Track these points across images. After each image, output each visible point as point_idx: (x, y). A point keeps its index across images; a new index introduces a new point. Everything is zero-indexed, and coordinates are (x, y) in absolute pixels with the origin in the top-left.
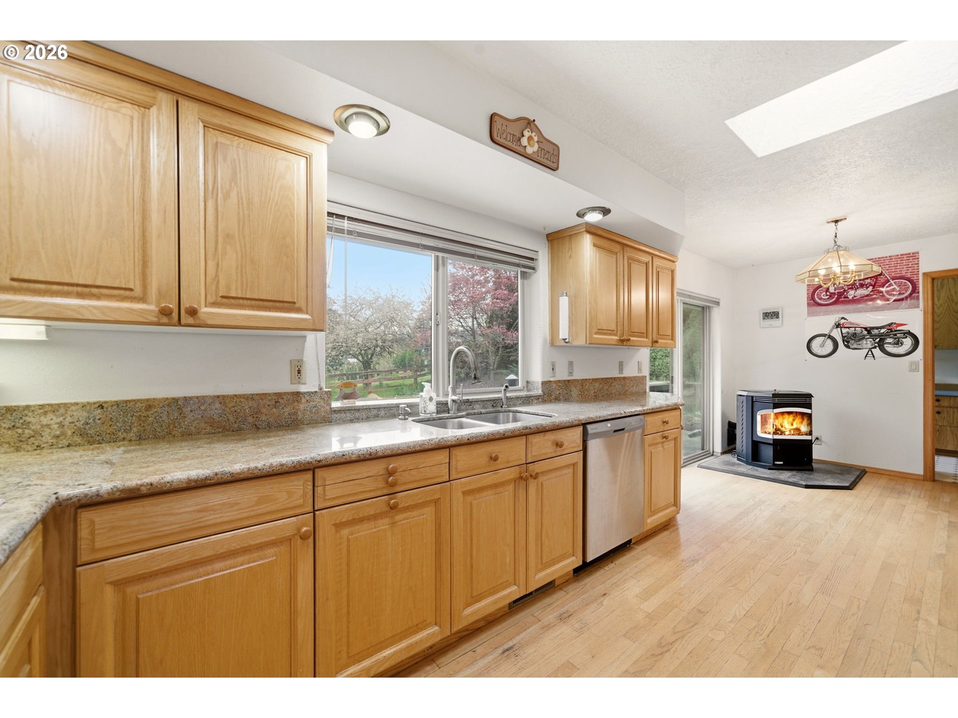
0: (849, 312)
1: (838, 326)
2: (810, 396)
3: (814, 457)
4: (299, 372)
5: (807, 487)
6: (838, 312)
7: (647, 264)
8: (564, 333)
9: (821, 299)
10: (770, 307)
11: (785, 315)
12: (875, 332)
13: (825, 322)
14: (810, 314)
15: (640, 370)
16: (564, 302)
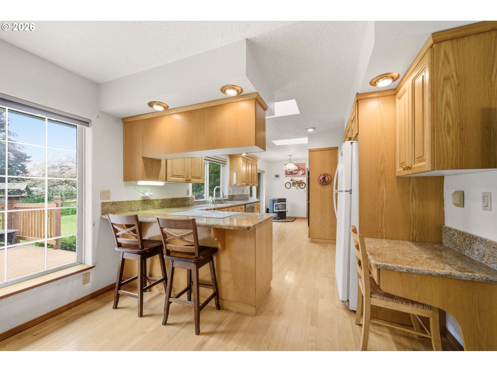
0: (293, 177)
1: (291, 180)
2: (285, 199)
3: (286, 216)
4: (188, 192)
5: (285, 222)
6: (291, 176)
7: (252, 163)
8: (235, 182)
9: (288, 173)
10: (277, 174)
11: (280, 176)
12: (298, 182)
13: (288, 179)
14: (286, 177)
15: (247, 192)
16: (235, 174)
